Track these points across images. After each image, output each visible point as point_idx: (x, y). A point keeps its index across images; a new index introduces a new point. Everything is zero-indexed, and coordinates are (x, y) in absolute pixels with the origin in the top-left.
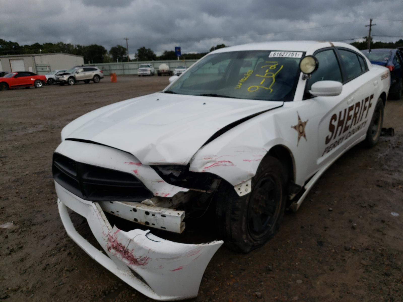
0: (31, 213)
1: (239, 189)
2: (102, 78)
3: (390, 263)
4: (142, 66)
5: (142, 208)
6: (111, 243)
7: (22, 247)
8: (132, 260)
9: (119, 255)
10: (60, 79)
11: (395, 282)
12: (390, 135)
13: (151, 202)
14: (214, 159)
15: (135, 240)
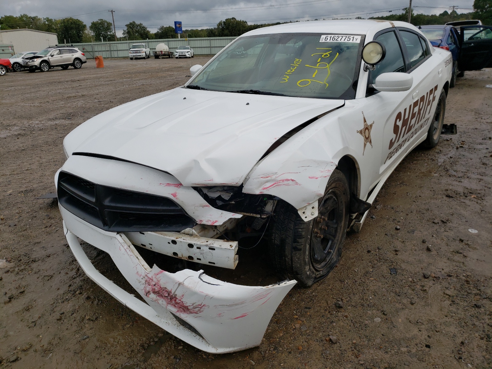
0: (26, 246)
1: (304, 213)
2: (86, 62)
3: (478, 292)
4: (134, 47)
5: (183, 240)
6: (150, 287)
7: (24, 291)
8: (180, 308)
9: (162, 302)
10: (29, 63)
11: (488, 315)
12: (452, 133)
13: (193, 230)
14: (274, 177)
15: (186, 283)
